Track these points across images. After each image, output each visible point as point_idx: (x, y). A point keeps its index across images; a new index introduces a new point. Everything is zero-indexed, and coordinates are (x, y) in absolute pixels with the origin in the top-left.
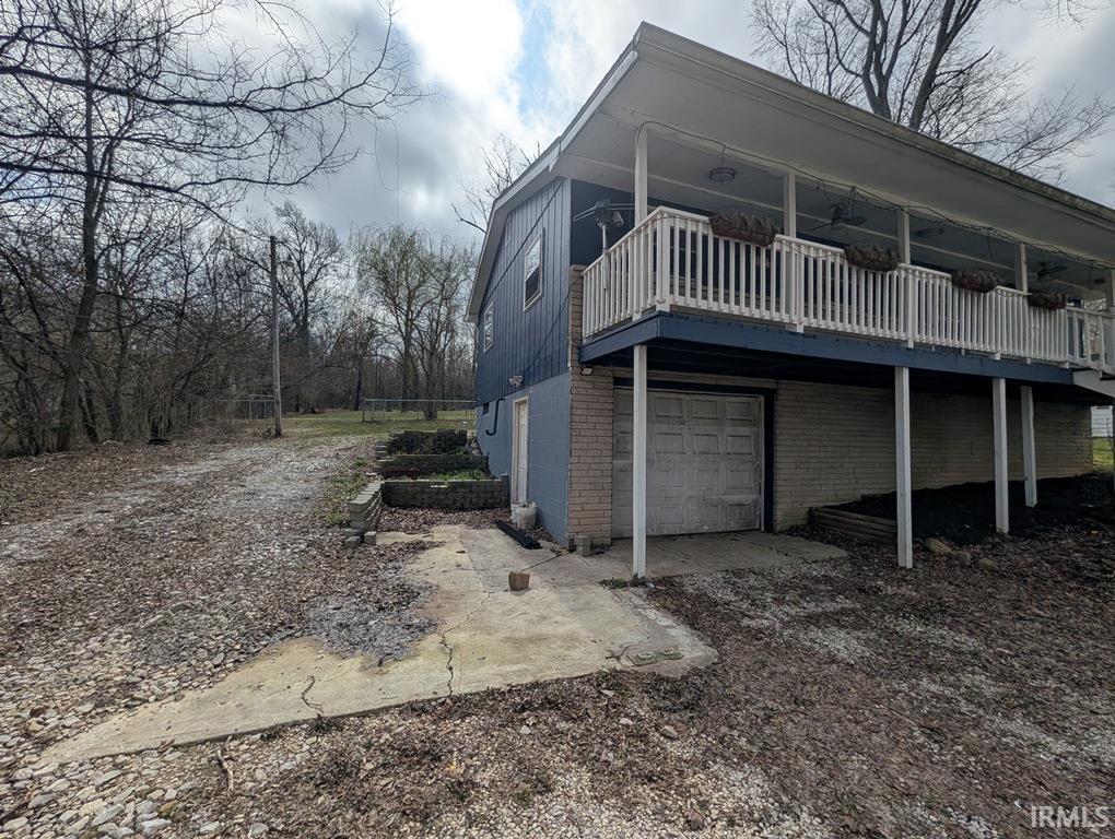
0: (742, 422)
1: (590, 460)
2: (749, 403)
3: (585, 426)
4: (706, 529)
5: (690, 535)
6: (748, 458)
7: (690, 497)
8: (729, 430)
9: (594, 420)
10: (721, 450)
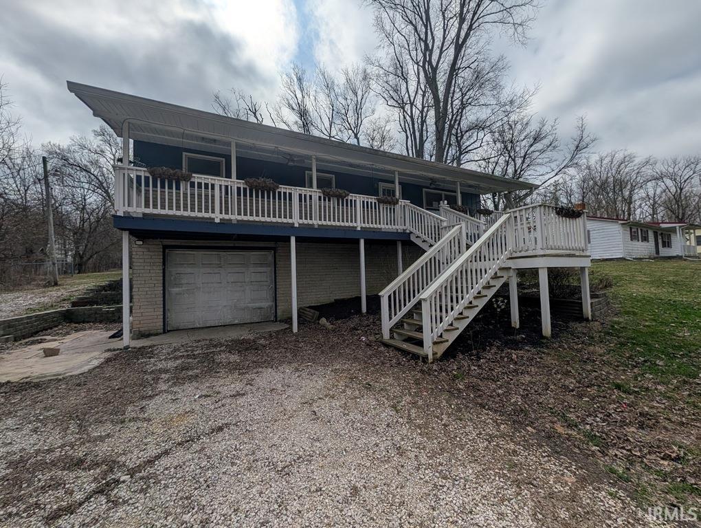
0: (261, 265)
1: (147, 289)
2: (265, 255)
3: (142, 271)
4: (236, 322)
5: (224, 326)
6: (265, 283)
7: (225, 306)
8: (252, 269)
9: (149, 268)
10: (247, 280)
